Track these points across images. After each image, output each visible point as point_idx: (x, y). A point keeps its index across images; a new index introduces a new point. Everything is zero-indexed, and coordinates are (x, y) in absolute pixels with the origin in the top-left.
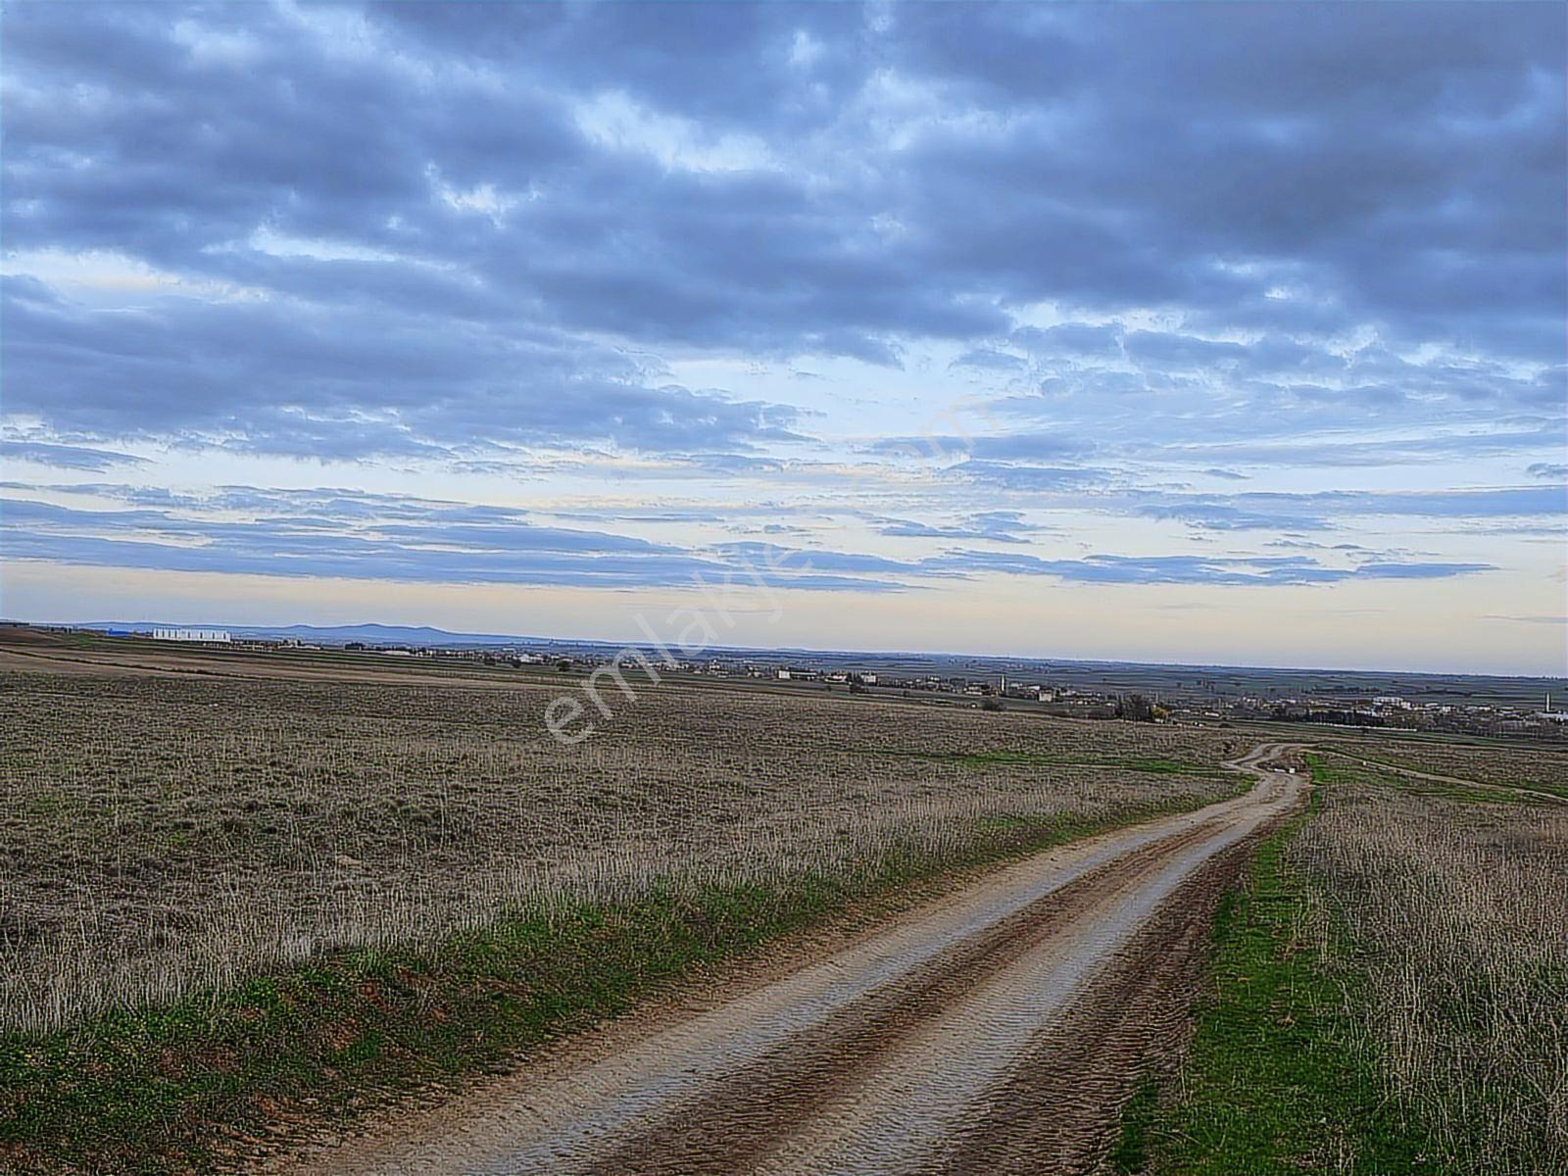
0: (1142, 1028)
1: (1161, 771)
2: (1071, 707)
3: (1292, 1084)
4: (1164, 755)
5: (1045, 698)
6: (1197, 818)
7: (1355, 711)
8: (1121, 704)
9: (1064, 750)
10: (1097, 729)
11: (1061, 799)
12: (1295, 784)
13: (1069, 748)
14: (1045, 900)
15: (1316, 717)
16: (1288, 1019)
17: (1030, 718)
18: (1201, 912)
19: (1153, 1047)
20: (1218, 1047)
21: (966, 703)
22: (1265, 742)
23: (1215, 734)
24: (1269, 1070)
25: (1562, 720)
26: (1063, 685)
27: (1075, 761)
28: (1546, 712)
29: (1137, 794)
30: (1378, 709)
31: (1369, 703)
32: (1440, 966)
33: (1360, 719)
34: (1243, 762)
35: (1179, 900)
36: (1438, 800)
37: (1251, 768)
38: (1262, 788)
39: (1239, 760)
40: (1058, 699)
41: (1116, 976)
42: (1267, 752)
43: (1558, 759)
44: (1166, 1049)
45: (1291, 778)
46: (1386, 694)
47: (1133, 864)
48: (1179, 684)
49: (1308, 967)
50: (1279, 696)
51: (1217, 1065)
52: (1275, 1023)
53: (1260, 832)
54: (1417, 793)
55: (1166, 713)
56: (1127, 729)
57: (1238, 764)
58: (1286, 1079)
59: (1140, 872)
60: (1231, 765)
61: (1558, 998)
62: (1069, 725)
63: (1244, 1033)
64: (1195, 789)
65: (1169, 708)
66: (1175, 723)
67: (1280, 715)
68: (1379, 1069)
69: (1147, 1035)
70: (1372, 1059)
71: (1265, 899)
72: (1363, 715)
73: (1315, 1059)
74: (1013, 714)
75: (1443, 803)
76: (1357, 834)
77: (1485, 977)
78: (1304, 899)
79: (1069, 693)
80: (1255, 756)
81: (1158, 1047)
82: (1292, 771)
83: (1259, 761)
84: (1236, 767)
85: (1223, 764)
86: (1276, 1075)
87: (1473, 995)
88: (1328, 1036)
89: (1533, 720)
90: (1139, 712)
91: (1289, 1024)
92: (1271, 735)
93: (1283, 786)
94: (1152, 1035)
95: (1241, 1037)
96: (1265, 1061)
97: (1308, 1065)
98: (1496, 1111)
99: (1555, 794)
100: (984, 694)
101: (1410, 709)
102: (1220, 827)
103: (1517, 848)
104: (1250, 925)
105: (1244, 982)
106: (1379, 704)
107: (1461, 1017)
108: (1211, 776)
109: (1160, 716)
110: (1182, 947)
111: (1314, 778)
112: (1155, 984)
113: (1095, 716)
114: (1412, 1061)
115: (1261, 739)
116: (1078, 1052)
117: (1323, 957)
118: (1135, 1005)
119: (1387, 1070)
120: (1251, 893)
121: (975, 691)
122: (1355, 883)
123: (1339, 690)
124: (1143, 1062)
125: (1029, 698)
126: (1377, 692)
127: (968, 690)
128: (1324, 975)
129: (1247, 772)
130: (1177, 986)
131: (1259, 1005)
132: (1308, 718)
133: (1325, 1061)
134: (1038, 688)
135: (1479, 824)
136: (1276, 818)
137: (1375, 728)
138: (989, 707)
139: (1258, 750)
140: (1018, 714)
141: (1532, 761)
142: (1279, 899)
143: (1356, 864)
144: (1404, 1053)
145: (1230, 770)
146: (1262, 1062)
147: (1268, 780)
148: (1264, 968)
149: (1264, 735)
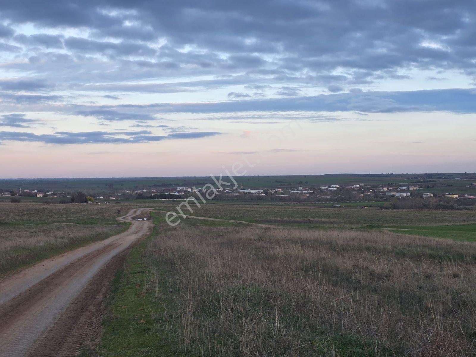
0: (81, 333)
1: (92, 223)
2: (52, 199)
3: (144, 347)
4: (92, 216)
5: (40, 195)
6: (107, 242)
7: (170, 193)
8: (73, 196)
9: (48, 217)
10: (63, 208)
11: (47, 239)
12: (146, 224)
13: (51, 217)
14: (40, 283)
15: (155, 197)
16: (142, 321)
17: (33, 205)
18: (108, 281)
19: (86, 340)
20: (114, 336)
21: (3, 200)
22: (134, 208)
23: (114, 206)
24: (134, 343)
25: (247, 192)
26: (47, 190)
27: (53, 222)
28: (241, 189)
29: (81, 234)
30: (179, 192)
31: (175, 190)
32: (201, 292)
33: (172, 197)
34: (125, 217)
35: (98, 277)
36: (202, 227)
37: (129, 220)
38: (133, 228)
39: (124, 217)
40: (45, 196)
41: (71, 312)
42: (135, 212)
43: (246, 207)
44: (92, 340)
45: (145, 223)
46: (182, 186)
47: (79, 264)
48: (98, 187)
49: (151, 299)
50: (139, 189)
51: (113, 344)
52: (137, 323)
53: (133, 246)
54: (194, 225)
55: (93, 199)
56: (75, 206)
57: (123, 218)
58: (141, 346)
59: (82, 267)
60: (120, 219)
61: (244, 300)
62: (50, 206)
63: (124, 329)
64: (106, 230)
65: (93, 197)
66: (97, 203)
67: (140, 197)
68: (177, 337)
69: (84, 335)
70: (175, 333)
71: (133, 273)
72: (173, 195)
73: (153, 336)
74: (25, 203)
75: (204, 228)
76: (171, 243)
77: (217, 295)
78: (149, 271)
79: (50, 193)
80: (130, 215)
81: (89, 340)
82: (145, 219)
83: (132, 216)
84: (123, 220)
85: (117, 219)
86: (137, 345)
87: (213, 302)
88: (157, 327)
89: (237, 193)
90: (81, 198)
91: (142, 323)
92: (136, 205)
93: (142, 226)
94: (86, 335)
95: (123, 331)
96: (132, 340)
97: (150, 339)
98: (221, 347)
99: (245, 221)
100: (11, 195)
101: (191, 191)
102: (116, 245)
103: (231, 244)
104: (127, 284)
105: (124, 308)
106: (180, 190)
107: (209, 312)
108: (112, 224)
109: (90, 200)
110: (99, 297)
111: (154, 222)
112: (88, 314)
113: (63, 202)
114: (190, 331)
115: (133, 207)
116: (54, 347)
117: (156, 295)
118: (79, 324)
119: (180, 337)
120: (128, 271)
121: (7, 195)
122: (170, 263)
123: (163, 185)
124: (82, 347)
125: (33, 196)
126: (178, 185)
127: (4, 194)
128: (157, 302)
129: (127, 221)
130: (97, 313)
131: (131, 317)
132: (151, 197)
133: (156, 336)
134: (36, 191)
135: (218, 235)
136: (139, 240)
137: (178, 200)
138: (14, 201)
139: (131, 212)
140: (27, 203)
141: (237, 209)
142: (139, 272)
143: (170, 255)
144: (187, 329)
145: (120, 221)
146: (131, 340)
147: (136, 224)
148: (133, 301)
149: (134, 205)
